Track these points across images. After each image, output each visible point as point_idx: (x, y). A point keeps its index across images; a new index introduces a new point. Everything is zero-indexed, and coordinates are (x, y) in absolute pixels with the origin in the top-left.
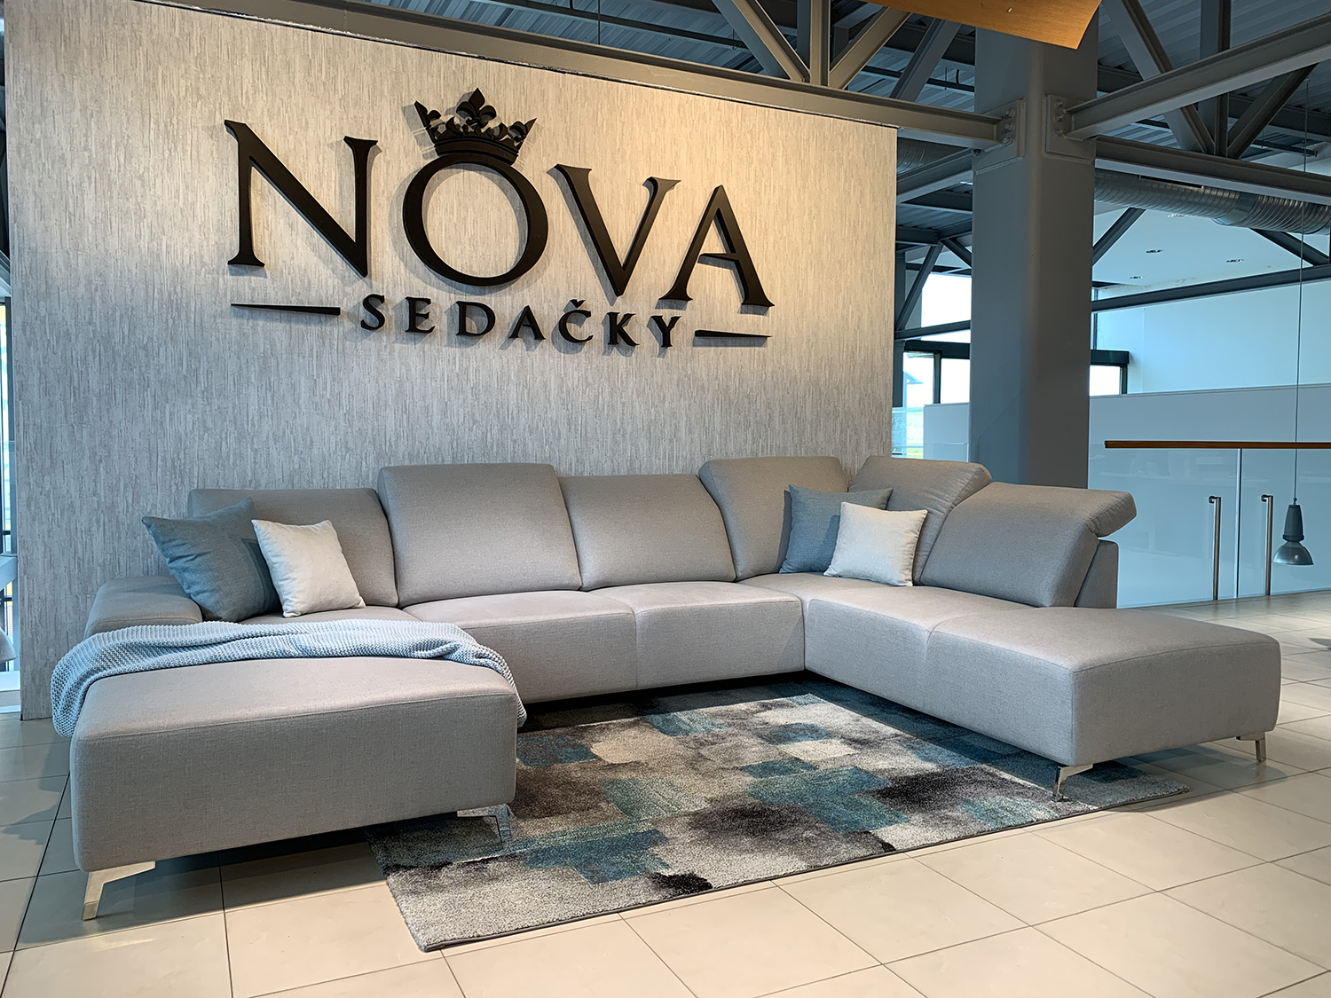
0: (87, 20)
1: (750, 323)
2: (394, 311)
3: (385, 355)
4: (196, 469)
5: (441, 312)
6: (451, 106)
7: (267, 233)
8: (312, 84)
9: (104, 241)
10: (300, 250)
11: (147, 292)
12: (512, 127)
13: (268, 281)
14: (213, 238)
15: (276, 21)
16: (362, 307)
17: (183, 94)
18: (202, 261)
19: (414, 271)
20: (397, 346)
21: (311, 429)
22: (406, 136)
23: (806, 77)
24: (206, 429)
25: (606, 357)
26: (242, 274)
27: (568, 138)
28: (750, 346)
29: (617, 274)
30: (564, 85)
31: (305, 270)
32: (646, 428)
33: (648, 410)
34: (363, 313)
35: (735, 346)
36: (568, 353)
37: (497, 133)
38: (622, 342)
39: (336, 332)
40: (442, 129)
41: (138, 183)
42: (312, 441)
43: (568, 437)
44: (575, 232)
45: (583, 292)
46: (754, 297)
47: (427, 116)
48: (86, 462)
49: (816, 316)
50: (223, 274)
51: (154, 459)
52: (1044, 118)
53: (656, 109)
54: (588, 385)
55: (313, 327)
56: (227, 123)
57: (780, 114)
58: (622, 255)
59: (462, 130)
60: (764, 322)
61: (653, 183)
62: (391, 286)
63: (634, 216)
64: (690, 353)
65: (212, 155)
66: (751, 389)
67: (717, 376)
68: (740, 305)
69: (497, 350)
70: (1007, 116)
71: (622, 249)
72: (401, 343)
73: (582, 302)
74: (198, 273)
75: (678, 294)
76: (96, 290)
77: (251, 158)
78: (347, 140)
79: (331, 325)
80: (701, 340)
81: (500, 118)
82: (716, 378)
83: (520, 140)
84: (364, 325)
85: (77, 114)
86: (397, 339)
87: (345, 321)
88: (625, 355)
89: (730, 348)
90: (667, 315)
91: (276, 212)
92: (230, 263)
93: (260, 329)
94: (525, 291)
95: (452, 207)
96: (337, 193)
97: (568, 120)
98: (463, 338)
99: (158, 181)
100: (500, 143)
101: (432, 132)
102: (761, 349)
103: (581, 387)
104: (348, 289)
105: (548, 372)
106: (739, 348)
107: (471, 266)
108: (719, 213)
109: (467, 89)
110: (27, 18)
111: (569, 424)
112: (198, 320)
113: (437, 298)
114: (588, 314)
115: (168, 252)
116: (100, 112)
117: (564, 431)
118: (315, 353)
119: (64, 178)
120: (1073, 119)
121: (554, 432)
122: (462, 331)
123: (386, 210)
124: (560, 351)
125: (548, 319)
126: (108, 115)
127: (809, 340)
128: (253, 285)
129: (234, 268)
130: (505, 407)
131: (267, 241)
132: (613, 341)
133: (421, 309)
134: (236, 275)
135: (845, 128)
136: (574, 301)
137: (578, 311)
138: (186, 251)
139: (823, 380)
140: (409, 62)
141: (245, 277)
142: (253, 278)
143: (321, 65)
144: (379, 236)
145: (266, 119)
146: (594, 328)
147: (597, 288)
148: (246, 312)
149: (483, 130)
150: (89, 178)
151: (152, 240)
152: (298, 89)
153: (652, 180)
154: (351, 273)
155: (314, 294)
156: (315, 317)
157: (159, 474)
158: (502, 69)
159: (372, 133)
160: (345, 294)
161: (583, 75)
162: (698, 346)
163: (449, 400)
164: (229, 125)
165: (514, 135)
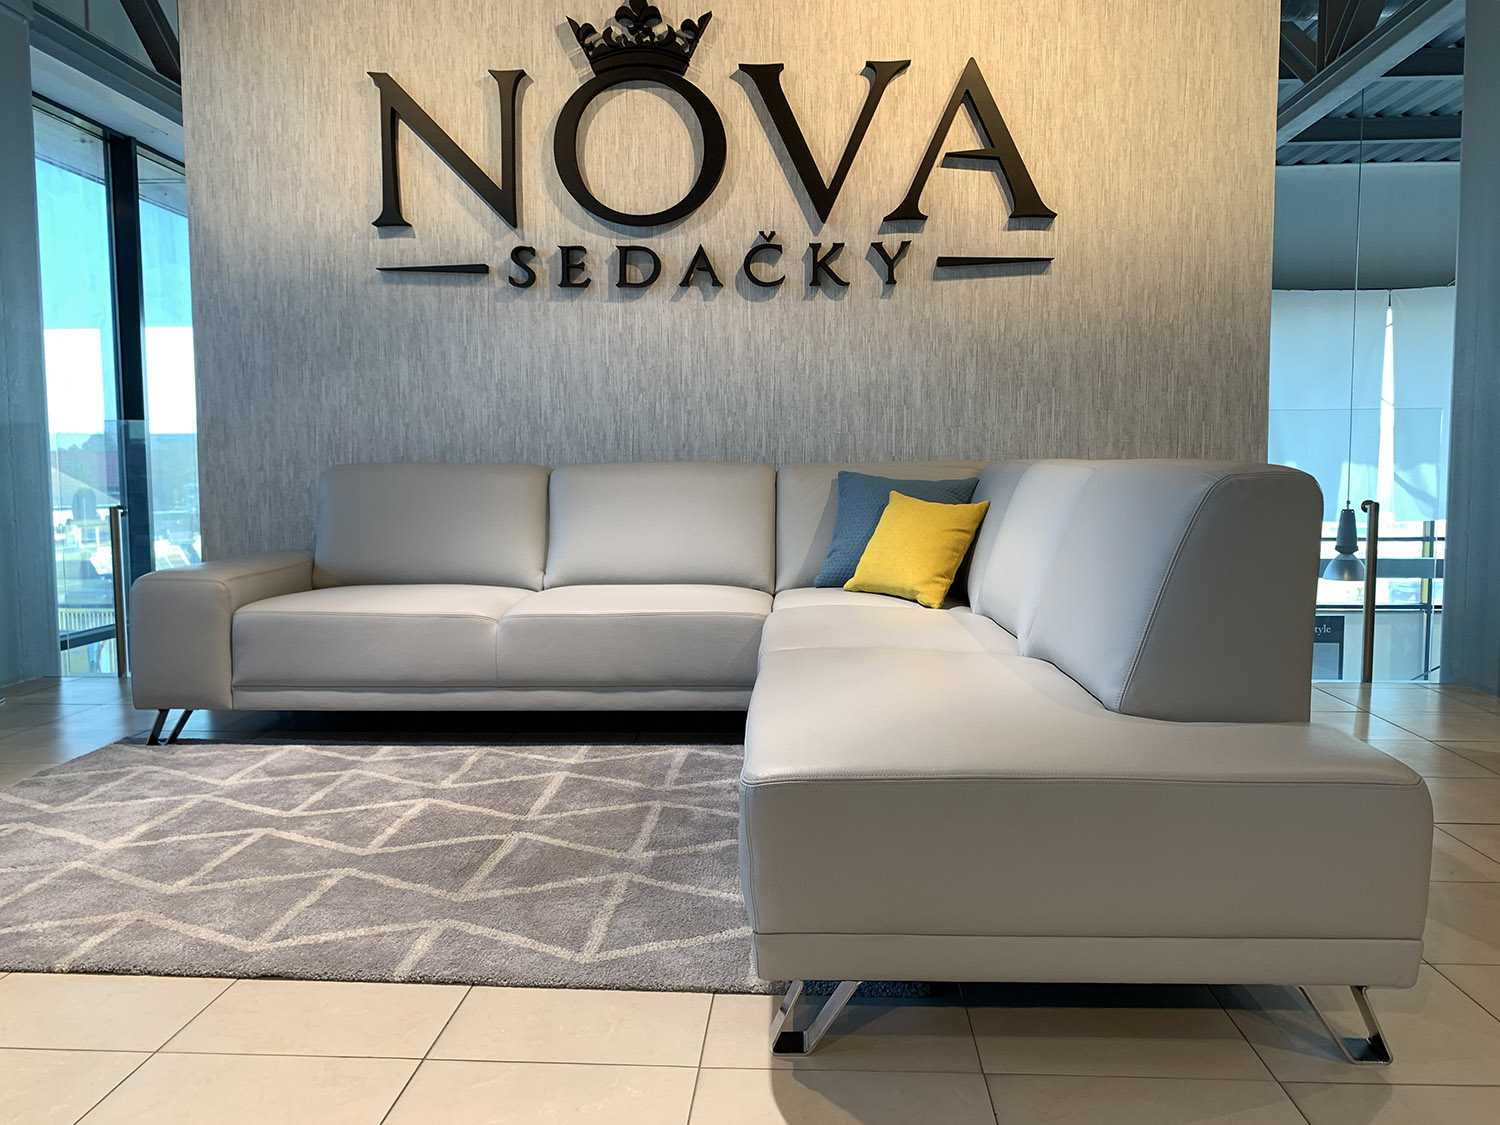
1: (1025, 242)
3: (539, 315)
5: (601, 262)
7: (415, 189)
13: (417, 241)
19: (570, 216)
20: (552, 305)
25: (808, 303)
26: (392, 237)
28: (1023, 274)
33: (867, 368)
35: (1000, 276)
36: (755, 299)
39: (486, 292)
41: (294, 151)
45: (777, 221)
54: (783, 339)
55: (462, 288)
60: (1045, 241)
64: (929, 290)
65: (361, 112)
66: (1025, 335)
67: (970, 319)
68: (1006, 219)
69: (667, 302)
74: (349, 239)
79: (481, 285)
80: (947, 270)
87: (496, 279)
88: (834, 297)
89: (990, 280)
93: (409, 294)
95: (614, 136)
96: (486, 137)
102: (1042, 278)
103: (774, 343)
105: (731, 326)
106: (1005, 279)
115: (322, 220)
118: (465, 316)
124: (747, 299)
127: (1122, 261)
128: (402, 247)
130: (677, 371)
131: (415, 198)
132: (815, 282)
134: (385, 238)
138: (338, 215)
141: (395, 239)
142: (401, 239)
144: (532, 179)
151: (307, 209)
155: (463, 252)
156: (464, 277)
163: (611, 364)
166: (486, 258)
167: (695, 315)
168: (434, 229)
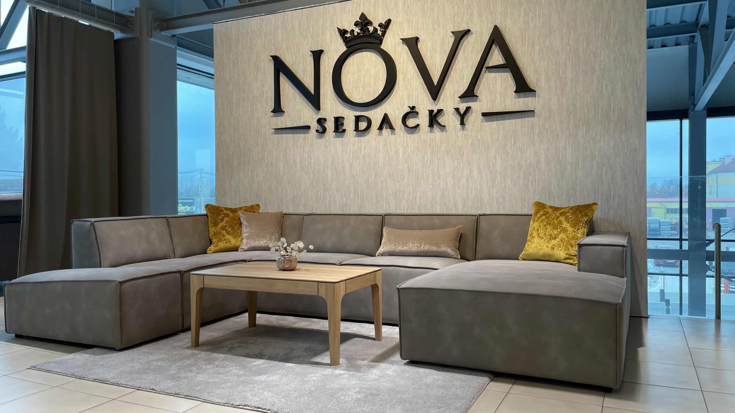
166: (310, 123)
167: (384, 141)
168: (292, 113)
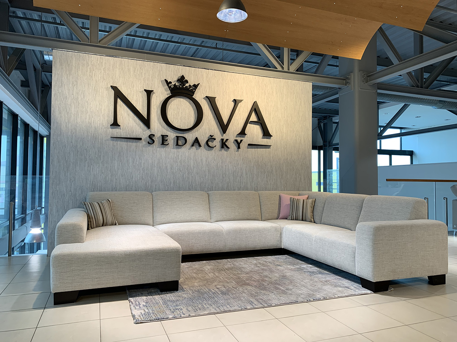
0: (75, 59)
2: (157, 139)
4: (99, 184)
6: (175, 80)
8: (135, 75)
9: (76, 120)
10: (131, 121)
11: (87, 134)
12: (193, 86)
14: (106, 118)
15: (126, 58)
16: (148, 138)
17: (99, 78)
18: (103, 125)
21: (132, 173)
22: (162, 89)
23: (283, 68)
24: (102, 173)
27: (209, 88)
29: (224, 128)
30: (208, 73)
31: (132, 127)
32: (232, 173)
34: (148, 139)
37: (188, 87)
38: (225, 147)
40: (172, 87)
42: (132, 176)
43: (208, 176)
44: (212, 115)
46: (266, 134)
47: (168, 83)
48: (68, 182)
49: (286, 139)
50: (109, 128)
51: (87, 181)
52: (359, 78)
53: (236, 79)
56: (111, 86)
57: (275, 79)
58: (225, 122)
59: (178, 87)
61: (235, 101)
62: (157, 132)
63: (229, 110)
70: (348, 78)
71: (225, 120)
72: (159, 148)
73: (213, 136)
75: (243, 133)
76: (74, 133)
77: (118, 96)
78: (145, 90)
81: (189, 83)
82: (255, 158)
83: (195, 89)
84: (149, 143)
85: (71, 85)
86: (158, 147)
90: (239, 139)
91: (124, 110)
92: (111, 125)
94: (196, 132)
97: (210, 83)
98: (178, 146)
99: (92, 103)
100: (189, 90)
101: (170, 87)
104: (144, 133)
107: (180, 126)
108: (255, 109)
109: (180, 75)
110: (59, 60)
111: (209, 172)
112: (101, 142)
113: (170, 135)
114: (215, 139)
116: (77, 84)
117: (207, 174)
119: (66, 103)
120: (369, 78)
121: (204, 174)
122: (177, 144)
123: (156, 110)
125: (203, 141)
126: (79, 85)
129: (112, 127)
133: (165, 138)
135: (295, 83)
136: (211, 135)
137: (212, 138)
139: (289, 159)
140: (163, 68)
143: (138, 69)
145: (122, 85)
146: (217, 143)
147: (218, 133)
148: (115, 139)
149: (184, 87)
150: (73, 102)
152: (131, 76)
153: (234, 100)
154: (145, 128)
157: (89, 186)
158: (190, 69)
159: (152, 88)
160: (144, 134)
161: (214, 70)
162: (249, 148)
164: (112, 87)
165: (194, 88)
